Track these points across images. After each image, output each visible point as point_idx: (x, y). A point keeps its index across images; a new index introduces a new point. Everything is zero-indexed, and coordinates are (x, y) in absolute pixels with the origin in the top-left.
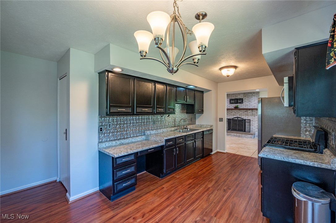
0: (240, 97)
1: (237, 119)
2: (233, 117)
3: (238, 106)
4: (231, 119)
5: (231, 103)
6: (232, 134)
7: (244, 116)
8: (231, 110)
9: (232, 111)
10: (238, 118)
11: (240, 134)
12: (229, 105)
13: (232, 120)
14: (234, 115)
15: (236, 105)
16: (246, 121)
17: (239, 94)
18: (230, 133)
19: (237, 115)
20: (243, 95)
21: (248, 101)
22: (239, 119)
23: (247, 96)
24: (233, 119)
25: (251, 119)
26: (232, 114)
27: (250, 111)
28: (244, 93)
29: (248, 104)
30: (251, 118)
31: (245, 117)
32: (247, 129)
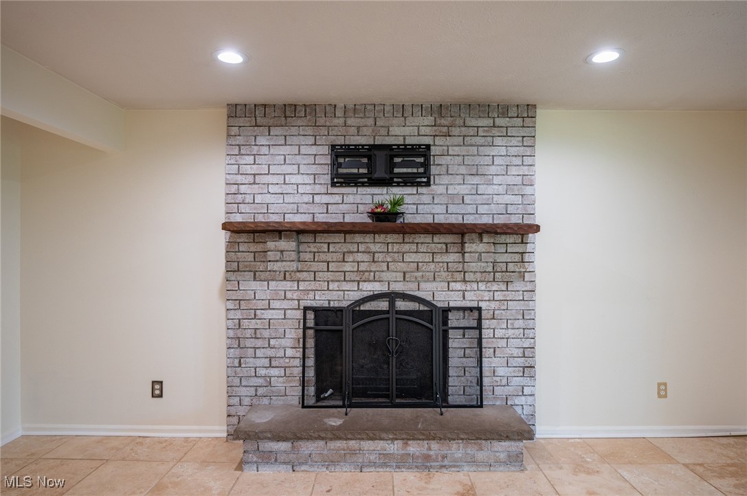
0: (407, 130)
1: (383, 305)
2: (357, 296)
3: (396, 203)
4: (339, 311)
5: (341, 180)
6: (367, 445)
7: (434, 284)
8: (339, 238)
9: (345, 248)
10: (391, 296)
11: (435, 445)
12: (326, 199)
13: (347, 319)
14: (361, 279)
15: (383, 196)
16: (454, 319)
17: (402, 110)
18: (352, 443)
19: (387, 276)
20: (429, 120)
21: (463, 170)
22: (401, 305)
23: (455, 131)
24: (355, 312)
25: (481, 304)
26: (347, 267)
27: (481, 247)
28: (439, 110)
29: (463, 189)
30: (487, 296)
31: (442, 293)
32: (457, 384)
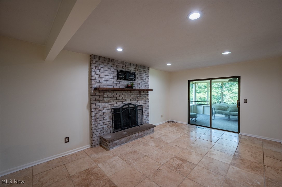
0: (131, 69)
1: (127, 106)
2: (122, 105)
3: (132, 85)
4: (119, 109)
5: (119, 78)
7: (135, 101)
8: (118, 92)
9: (120, 94)
10: (128, 104)
12: (116, 82)
13: (121, 110)
14: (123, 100)
15: (129, 83)
16: (139, 108)
17: (130, 64)
19: (128, 100)
20: (134, 67)
21: (140, 78)
22: (130, 106)
23: (139, 70)
24: (123, 108)
25: (142, 105)
26: (120, 98)
27: (143, 93)
28: (136, 65)
29: (140, 82)
30: (143, 103)
31: (137, 103)
32: (139, 121)
